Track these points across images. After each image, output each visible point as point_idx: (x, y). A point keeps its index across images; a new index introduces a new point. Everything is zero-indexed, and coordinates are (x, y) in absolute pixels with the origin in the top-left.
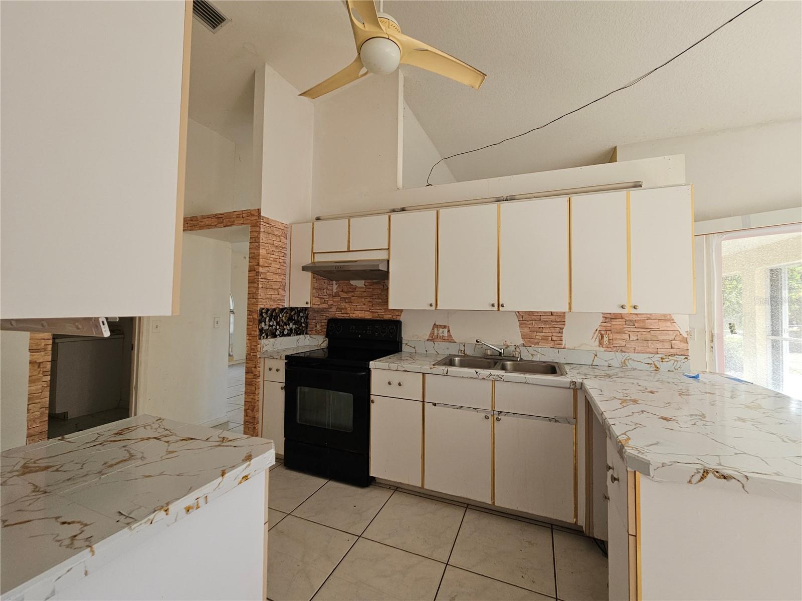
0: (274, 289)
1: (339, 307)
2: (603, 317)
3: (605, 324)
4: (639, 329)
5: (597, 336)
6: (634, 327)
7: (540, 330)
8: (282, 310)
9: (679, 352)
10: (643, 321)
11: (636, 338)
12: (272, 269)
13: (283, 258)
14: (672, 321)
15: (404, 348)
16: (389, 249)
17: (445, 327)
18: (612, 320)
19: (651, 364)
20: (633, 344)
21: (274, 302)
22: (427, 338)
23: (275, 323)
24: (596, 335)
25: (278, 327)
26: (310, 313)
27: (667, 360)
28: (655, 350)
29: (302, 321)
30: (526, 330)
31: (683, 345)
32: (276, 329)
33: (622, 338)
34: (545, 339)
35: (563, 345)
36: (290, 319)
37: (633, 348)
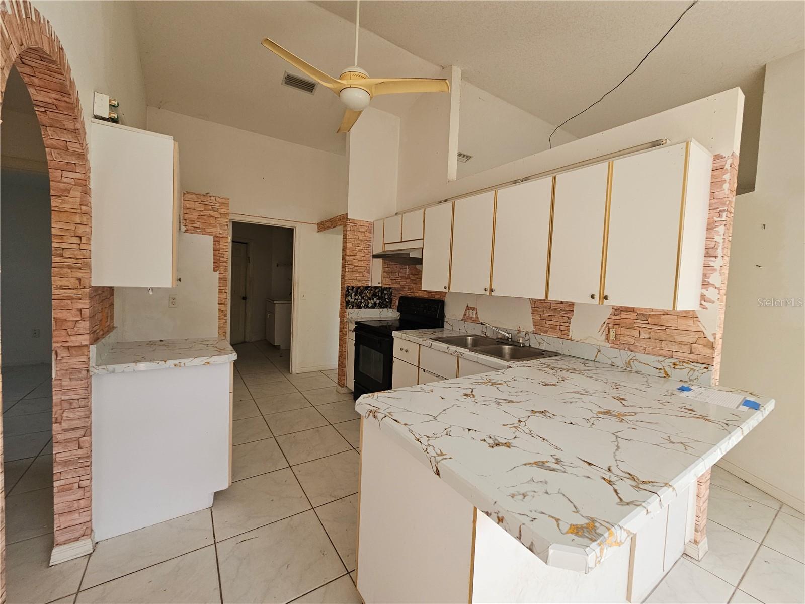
0: (360, 272)
1: (409, 287)
2: (613, 308)
3: (614, 317)
4: (653, 326)
5: (605, 329)
6: (647, 322)
7: (549, 318)
8: (367, 288)
9: (701, 359)
10: (658, 316)
11: (647, 336)
12: (357, 257)
13: (368, 248)
14: (696, 319)
15: (446, 326)
16: (423, 239)
17: (474, 309)
18: (622, 313)
19: (661, 369)
20: (643, 343)
21: (359, 282)
22: (461, 317)
23: (360, 298)
24: (604, 327)
25: (363, 301)
26: (393, 291)
27: (680, 367)
28: (669, 353)
29: (386, 297)
30: (538, 317)
31: (707, 352)
32: (361, 302)
33: (631, 334)
34: (553, 327)
35: (570, 337)
36: (374, 295)
37: (643, 348)
